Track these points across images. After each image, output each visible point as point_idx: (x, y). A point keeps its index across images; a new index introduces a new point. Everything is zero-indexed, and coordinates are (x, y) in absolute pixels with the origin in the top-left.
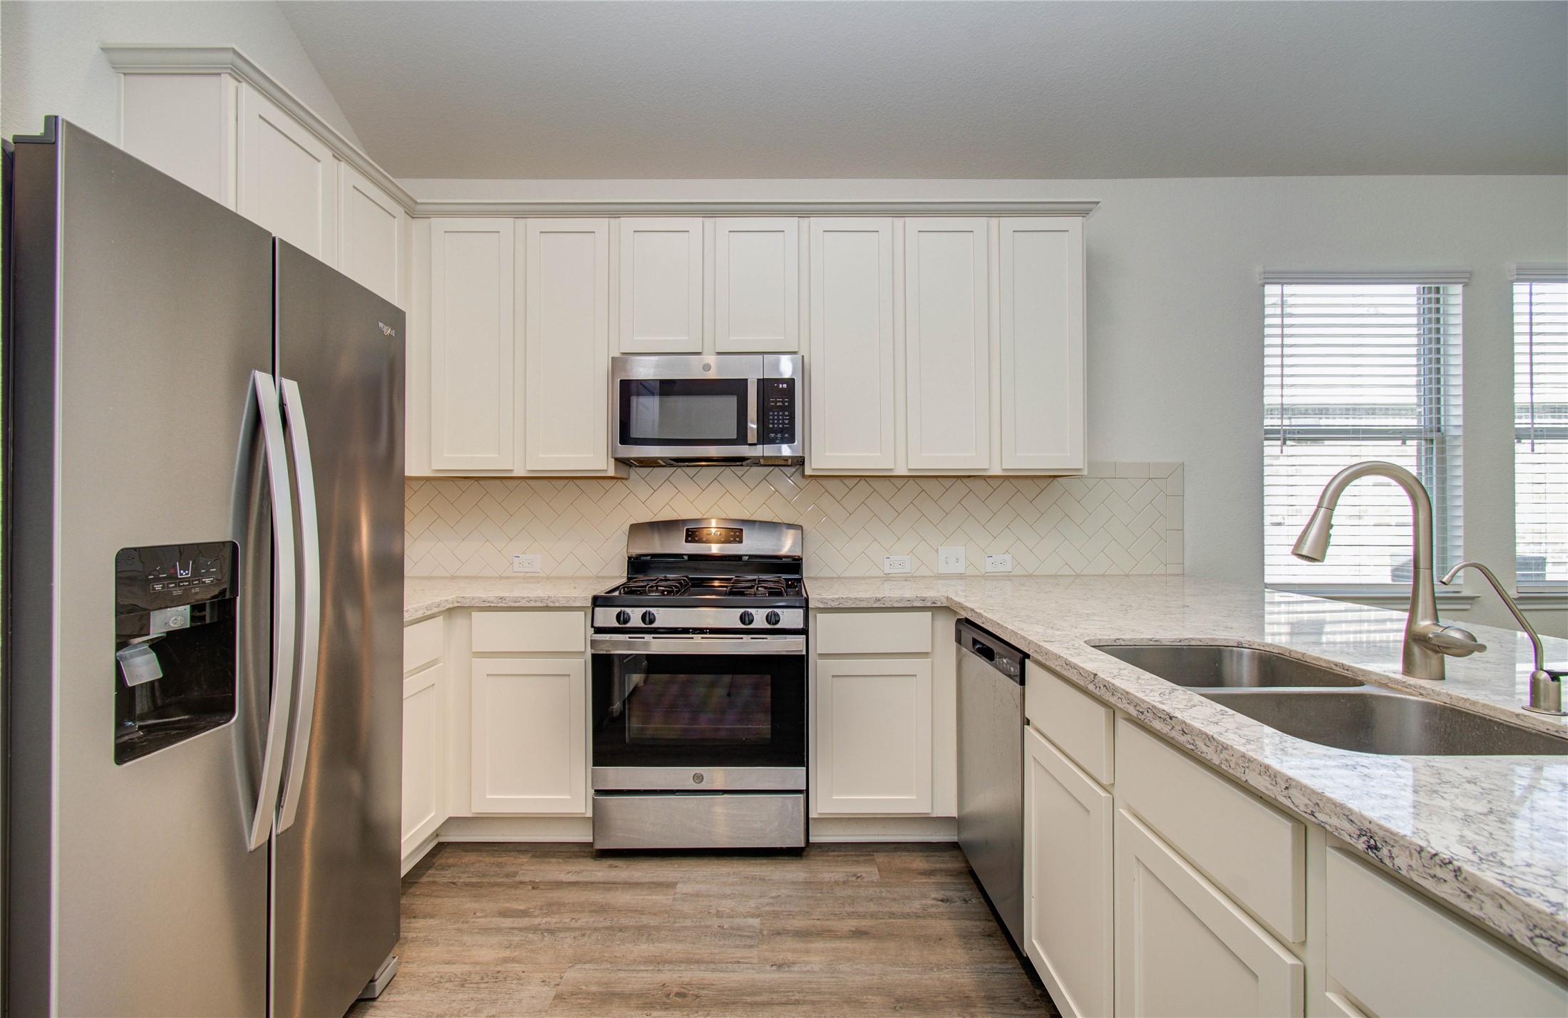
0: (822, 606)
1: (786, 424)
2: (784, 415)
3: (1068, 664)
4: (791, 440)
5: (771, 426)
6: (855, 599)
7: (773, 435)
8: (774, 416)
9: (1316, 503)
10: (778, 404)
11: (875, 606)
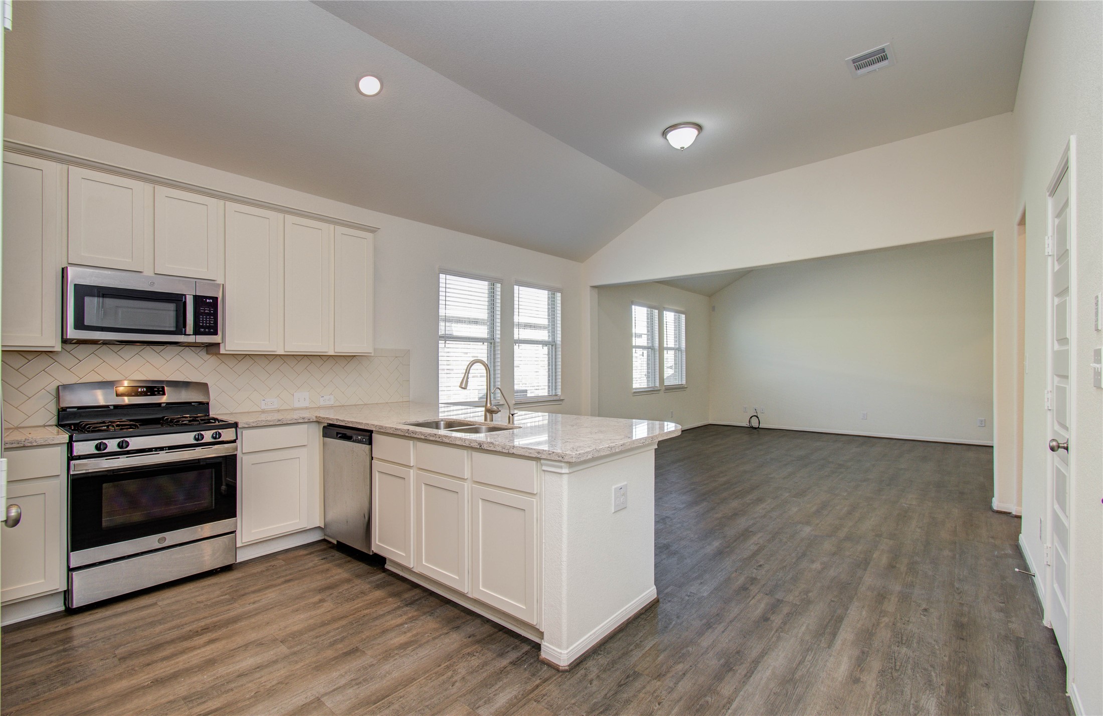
0: (247, 426)
1: (212, 324)
2: (210, 318)
3: (396, 429)
4: (216, 333)
5: (201, 324)
6: (267, 420)
7: (202, 330)
8: (203, 318)
9: (465, 372)
10: (206, 311)
11: (277, 424)
